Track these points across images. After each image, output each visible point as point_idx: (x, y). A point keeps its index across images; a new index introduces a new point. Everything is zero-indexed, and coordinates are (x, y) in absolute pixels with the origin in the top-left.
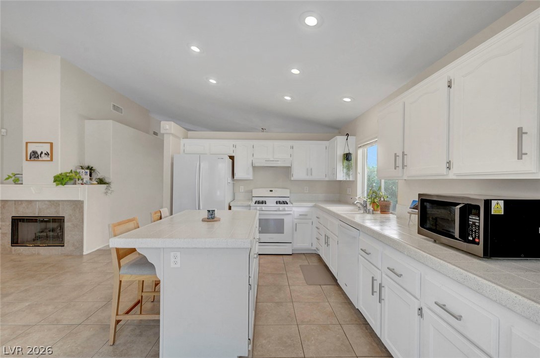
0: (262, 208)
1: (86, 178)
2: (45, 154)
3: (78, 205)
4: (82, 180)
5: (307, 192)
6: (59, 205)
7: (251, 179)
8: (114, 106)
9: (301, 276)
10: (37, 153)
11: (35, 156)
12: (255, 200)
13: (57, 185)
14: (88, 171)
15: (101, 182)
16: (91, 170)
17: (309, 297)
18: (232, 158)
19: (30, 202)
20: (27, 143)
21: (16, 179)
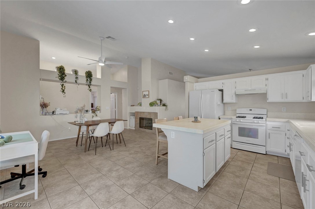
0: (240, 121)
1: (159, 104)
3: (156, 114)
4: (158, 104)
5: (285, 111)
6: (150, 114)
7: (235, 102)
8: (170, 72)
9: (266, 168)
11: (145, 96)
12: (238, 115)
13: (150, 106)
14: (160, 101)
15: (164, 105)
16: (161, 100)
17: (263, 180)
18: (222, 90)
19: (144, 112)
20: (143, 92)
21: (140, 105)
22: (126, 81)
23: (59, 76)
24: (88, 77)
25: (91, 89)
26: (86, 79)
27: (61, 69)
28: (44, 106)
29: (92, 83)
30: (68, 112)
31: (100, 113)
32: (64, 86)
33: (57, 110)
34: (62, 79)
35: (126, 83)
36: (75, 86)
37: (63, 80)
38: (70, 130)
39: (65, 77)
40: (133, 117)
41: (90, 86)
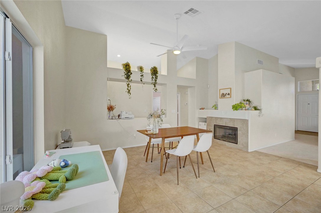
1: (247, 106)
2: (228, 94)
3: (245, 122)
4: (245, 107)
6: (235, 121)
8: (258, 61)
10: (224, 94)
11: (223, 95)
13: (234, 110)
15: (256, 109)
16: (249, 101)
19: (221, 118)
20: (220, 90)
21: (216, 107)
22: (195, 77)
23: (125, 75)
24: (154, 74)
25: (157, 89)
26: (152, 76)
27: (127, 66)
28: (110, 108)
29: (158, 81)
30: (133, 116)
31: (165, 117)
32: (129, 86)
33: (123, 113)
34: (128, 77)
35: (195, 79)
36: (140, 85)
37: (129, 79)
38: (135, 137)
39: (131, 76)
40: (204, 123)
41: (156, 85)
